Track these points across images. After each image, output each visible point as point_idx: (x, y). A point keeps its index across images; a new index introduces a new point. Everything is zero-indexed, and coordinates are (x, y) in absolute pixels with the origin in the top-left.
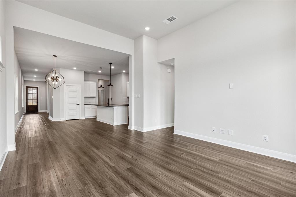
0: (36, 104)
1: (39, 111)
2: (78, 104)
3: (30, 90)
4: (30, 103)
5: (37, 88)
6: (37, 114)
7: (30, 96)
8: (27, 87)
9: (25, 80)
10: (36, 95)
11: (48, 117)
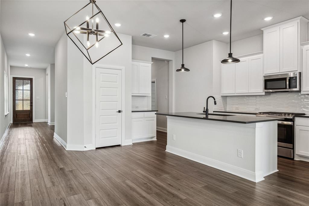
0: (28, 108)
1: (35, 120)
2: (120, 112)
3: (19, 85)
4: (19, 108)
5: (31, 80)
6: (31, 126)
7: (19, 96)
8: (14, 79)
9: (11, 66)
10: (29, 92)
11: (53, 138)
